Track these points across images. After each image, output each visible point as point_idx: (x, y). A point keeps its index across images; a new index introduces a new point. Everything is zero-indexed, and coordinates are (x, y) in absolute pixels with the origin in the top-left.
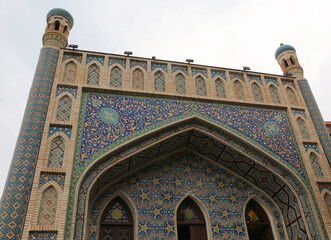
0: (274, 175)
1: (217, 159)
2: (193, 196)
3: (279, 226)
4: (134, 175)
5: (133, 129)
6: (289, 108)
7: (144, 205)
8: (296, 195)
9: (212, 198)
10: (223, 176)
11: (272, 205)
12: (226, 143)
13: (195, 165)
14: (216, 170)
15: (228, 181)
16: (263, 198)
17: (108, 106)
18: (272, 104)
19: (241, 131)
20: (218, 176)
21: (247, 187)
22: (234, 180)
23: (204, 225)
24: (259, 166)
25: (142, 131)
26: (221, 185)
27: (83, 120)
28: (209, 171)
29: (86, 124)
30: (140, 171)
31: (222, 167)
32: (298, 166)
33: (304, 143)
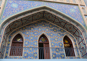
0: (73, 26)
1: (54, 22)
2: (45, 33)
3: (76, 44)
4: (24, 27)
5: (22, 9)
6: (79, 5)
7: (27, 36)
8: (82, 32)
9: (52, 34)
10: (56, 28)
11: (73, 37)
12: (56, 15)
13: (46, 24)
14: (53, 26)
15: (57, 29)
16: (70, 35)
17: (15, 3)
18: (73, 3)
19: (61, 11)
20: (54, 28)
21: (64, 31)
22: (59, 29)
23: (49, 43)
24: (68, 22)
25: (25, 10)
26: (55, 30)
27: (5, 6)
28: (51, 26)
29: (6, 8)
30: (27, 25)
31: (55, 25)
32: (83, 22)
33: (85, 15)
